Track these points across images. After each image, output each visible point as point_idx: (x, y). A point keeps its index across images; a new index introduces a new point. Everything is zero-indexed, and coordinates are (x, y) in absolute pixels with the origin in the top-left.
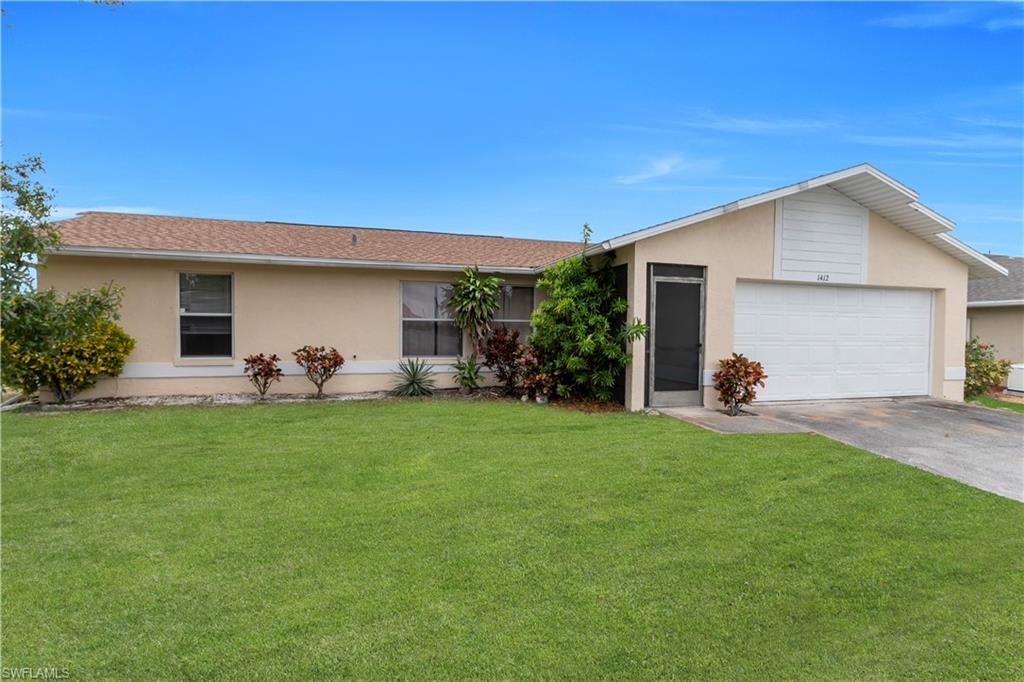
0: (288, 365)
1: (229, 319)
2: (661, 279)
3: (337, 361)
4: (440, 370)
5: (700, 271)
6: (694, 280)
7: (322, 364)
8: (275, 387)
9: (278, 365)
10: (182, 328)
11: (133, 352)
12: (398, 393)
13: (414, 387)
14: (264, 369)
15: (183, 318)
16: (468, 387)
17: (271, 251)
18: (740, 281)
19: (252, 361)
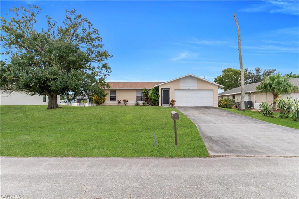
0: (122, 102)
1: (115, 96)
2: (163, 90)
3: (127, 101)
4: (141, 103)
5: (169, 89)
6: (168, 90)
7: (126, 101)
8: (120, 104)
9: (121, 101)
10: (111, 97)
11: (106, 100)
12: (135, 105)
13: (137, 104)
14: (119, 102)
15: (111, 96)
16: (144, 105)
17: (120, 87)
18: (175, 90)
19: (118, 101)
